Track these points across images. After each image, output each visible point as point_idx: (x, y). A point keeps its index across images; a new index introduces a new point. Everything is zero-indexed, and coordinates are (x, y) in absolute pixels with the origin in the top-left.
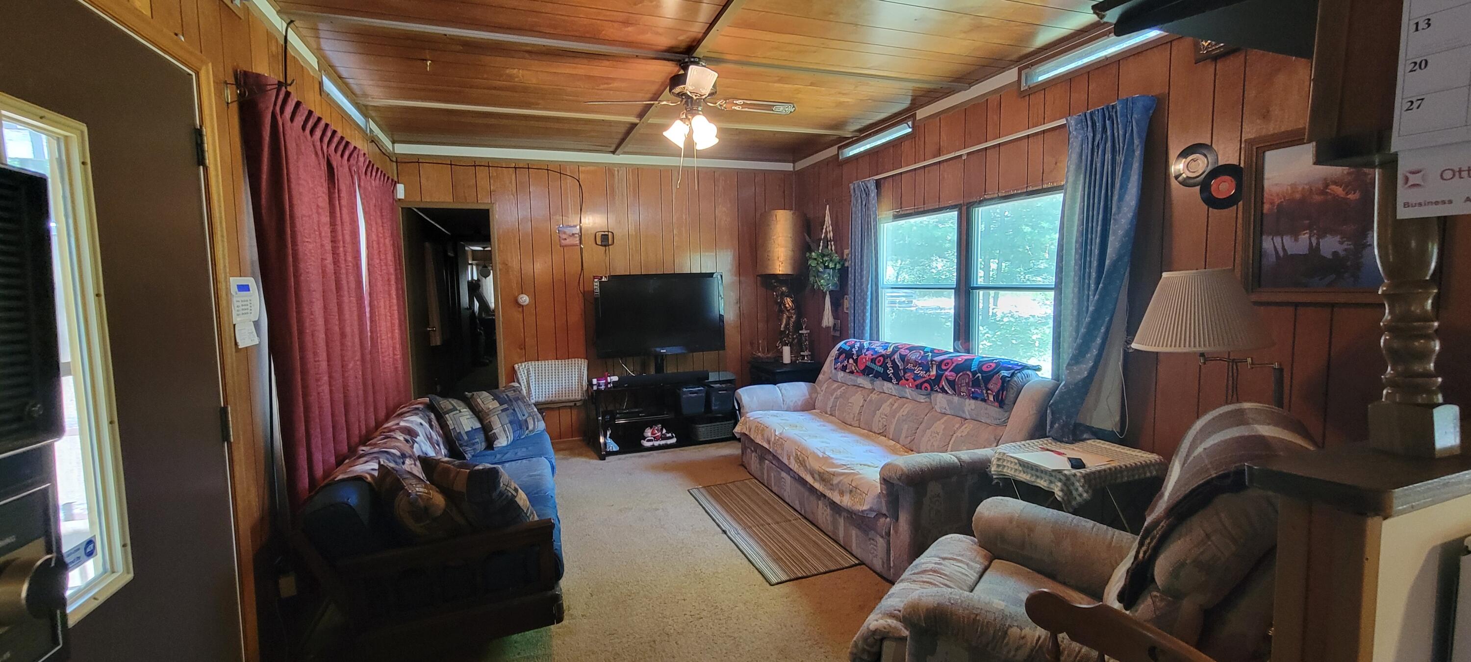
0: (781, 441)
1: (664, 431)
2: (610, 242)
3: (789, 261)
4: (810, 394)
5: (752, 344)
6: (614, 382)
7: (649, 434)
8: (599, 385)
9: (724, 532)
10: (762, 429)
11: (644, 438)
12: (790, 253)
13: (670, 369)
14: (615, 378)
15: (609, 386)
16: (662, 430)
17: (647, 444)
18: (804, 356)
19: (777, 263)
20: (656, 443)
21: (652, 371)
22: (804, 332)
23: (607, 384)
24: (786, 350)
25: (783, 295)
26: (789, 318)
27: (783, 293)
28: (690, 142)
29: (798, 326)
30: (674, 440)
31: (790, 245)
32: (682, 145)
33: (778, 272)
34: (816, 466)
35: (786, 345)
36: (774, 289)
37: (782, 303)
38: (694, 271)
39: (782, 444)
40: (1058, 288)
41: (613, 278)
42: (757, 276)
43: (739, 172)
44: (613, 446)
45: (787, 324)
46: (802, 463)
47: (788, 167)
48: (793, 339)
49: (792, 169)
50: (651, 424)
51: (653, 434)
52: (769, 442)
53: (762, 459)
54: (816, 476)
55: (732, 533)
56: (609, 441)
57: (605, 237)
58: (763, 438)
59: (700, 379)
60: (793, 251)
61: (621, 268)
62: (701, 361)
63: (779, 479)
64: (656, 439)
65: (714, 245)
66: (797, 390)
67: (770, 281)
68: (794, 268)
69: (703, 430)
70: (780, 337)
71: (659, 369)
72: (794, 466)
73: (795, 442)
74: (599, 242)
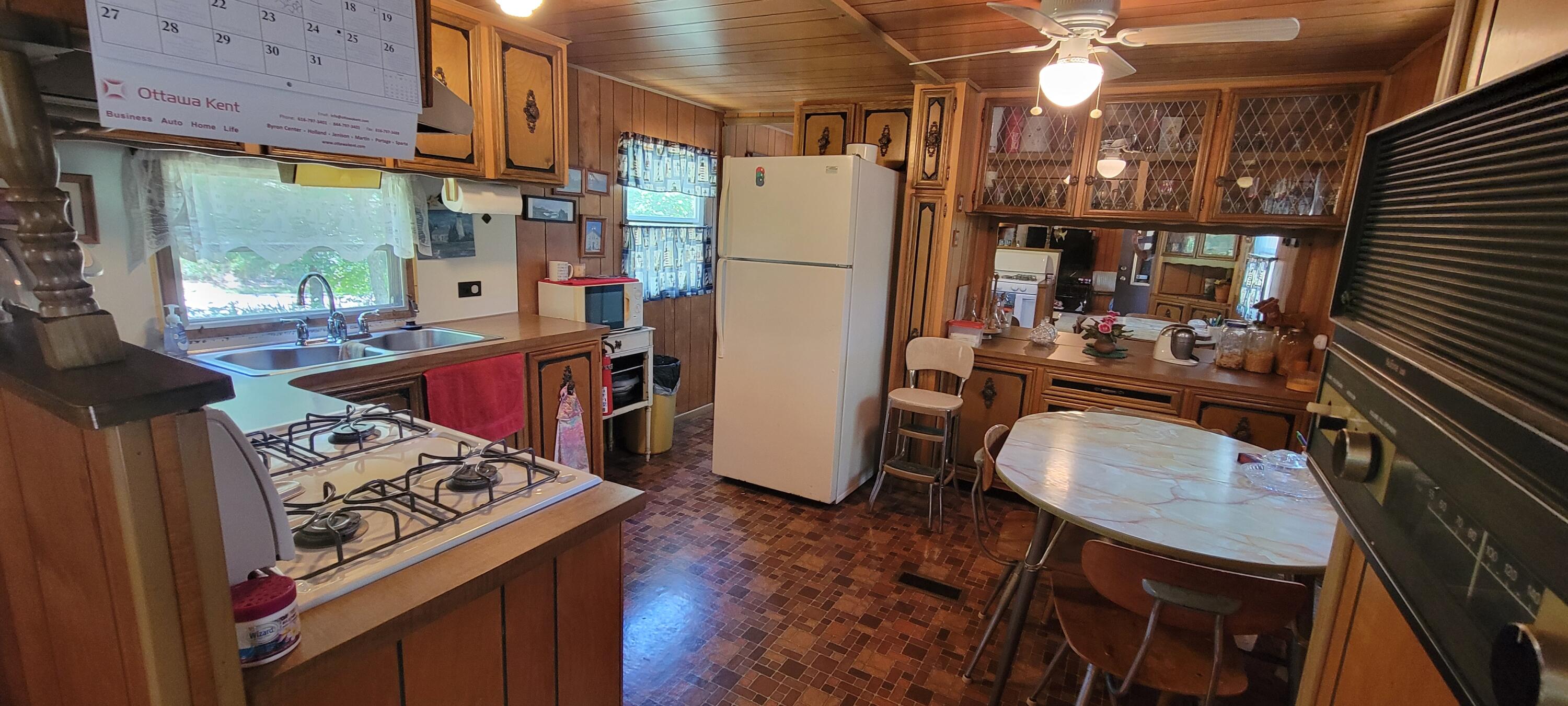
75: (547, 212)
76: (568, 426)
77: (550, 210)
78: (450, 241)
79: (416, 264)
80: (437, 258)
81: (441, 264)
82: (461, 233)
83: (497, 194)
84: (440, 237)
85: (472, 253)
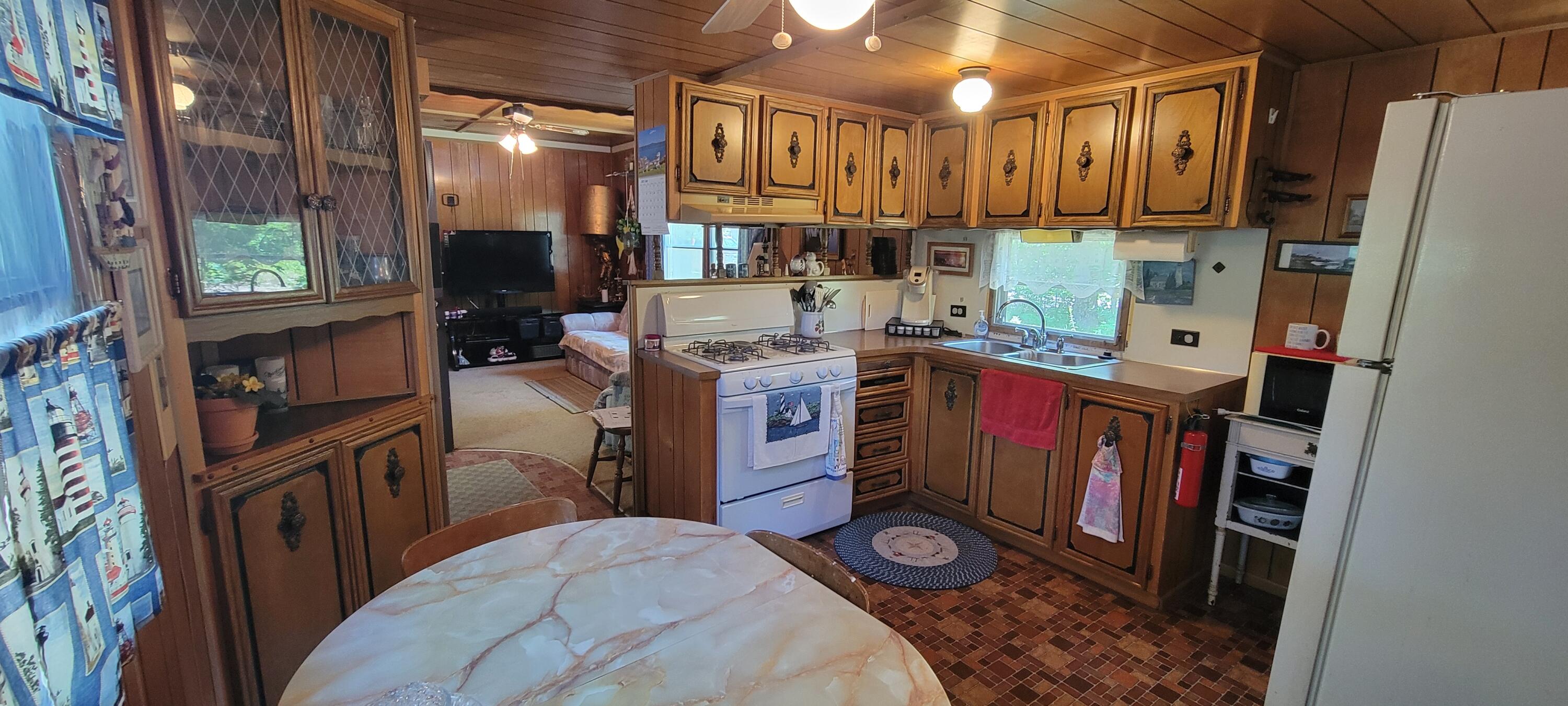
0: (588, 345)
1: (506, 351)
2: (456, 203)
3: (605, 225)
4: (615, 320)
5: (579, 288)
6: (463, 314)
7: (494, 353)
8: (451, 315)
9: (548, 398)
10: (576, 340)
11: (490, 356)
12: (605, 219)
13: (510, 304)
14: (464, 312)
15: (459, 317)
16: (504, 350)
17: (492, 360)
18: (618, 297)
19: (596, 226)
20: (500, 360)
21: (495, 305)
22: (618, 278)
23: (458, 315)
24: (605, 293)
25: (601, 250)
26: (607, 268)
27: (601, 249)
28: (517, 150)
29: (614, 275)
30: (515, 358)
31: (605, 213)
32: (512, 151)
33: (598, 233)
34: (605, 354)
35: (606, 289)
36: (595, 245)
37: (601, 257)
38: (529, 230)
39: (588, 347)
40: (739, 250)
41: (460, 233)
42: (583, 235)
43: (565, 152)
44: (464, 361)
45: (606, 273)
46: (599, 355)
47: (606, 149)
48: (611, 284)
49: (609, 152)
50: (496, 346)
51: (497, 353)
52: (581, 347)
53: (577, 361)
54: (607, 361)
55: (553, 398)
56: (461, 357)
57: (451, 199)
58: (578, 346)
59: (536, 312)
60: (608, 217)
61: (466, 226)
62: (536, 298)
63: (588, 370)
64: (500, 356)
65: (547, 206)
66: (607, 318)
67: (592, 239)
68: (608, 230)
69: (538, 350)
70: (601, 283)
71: (501, 304)
72: (595, 359)
73: (596, 344)
74: (446, 202)
75: (1319, 260)
76: (1100, 476)
77: (1324, 258)
78: (1166, 288)
79: (1133, 307)
80: (1151, 303)
81: (1155, 310)
82: (1179, 282)
83: (1152, 241)
84: (1158, 284)
85: (1191, 302)
